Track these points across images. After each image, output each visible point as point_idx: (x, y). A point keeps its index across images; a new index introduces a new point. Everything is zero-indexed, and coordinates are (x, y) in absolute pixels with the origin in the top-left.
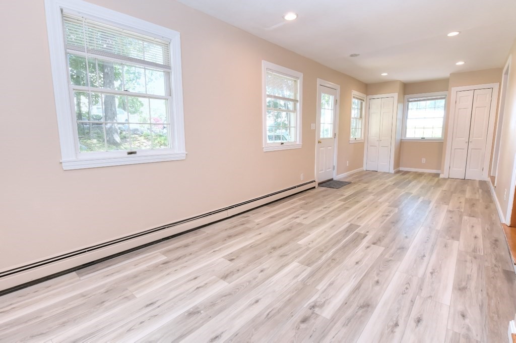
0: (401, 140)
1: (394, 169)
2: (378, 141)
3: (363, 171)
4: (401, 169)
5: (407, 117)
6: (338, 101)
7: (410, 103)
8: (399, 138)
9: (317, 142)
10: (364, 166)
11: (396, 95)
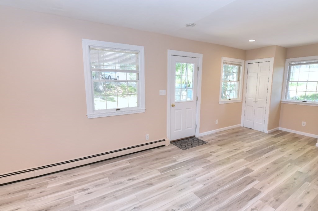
0: (281, 101)
1: (268, 129)
2: (254, 101)
3: (240, 128)
4: (280, 128)
5: (288, 80)
6: (200, 69)
7: (292, 67)
8: (278, 100)
9: (169, 106)
10: (241, 123)
11: (272, 60)
